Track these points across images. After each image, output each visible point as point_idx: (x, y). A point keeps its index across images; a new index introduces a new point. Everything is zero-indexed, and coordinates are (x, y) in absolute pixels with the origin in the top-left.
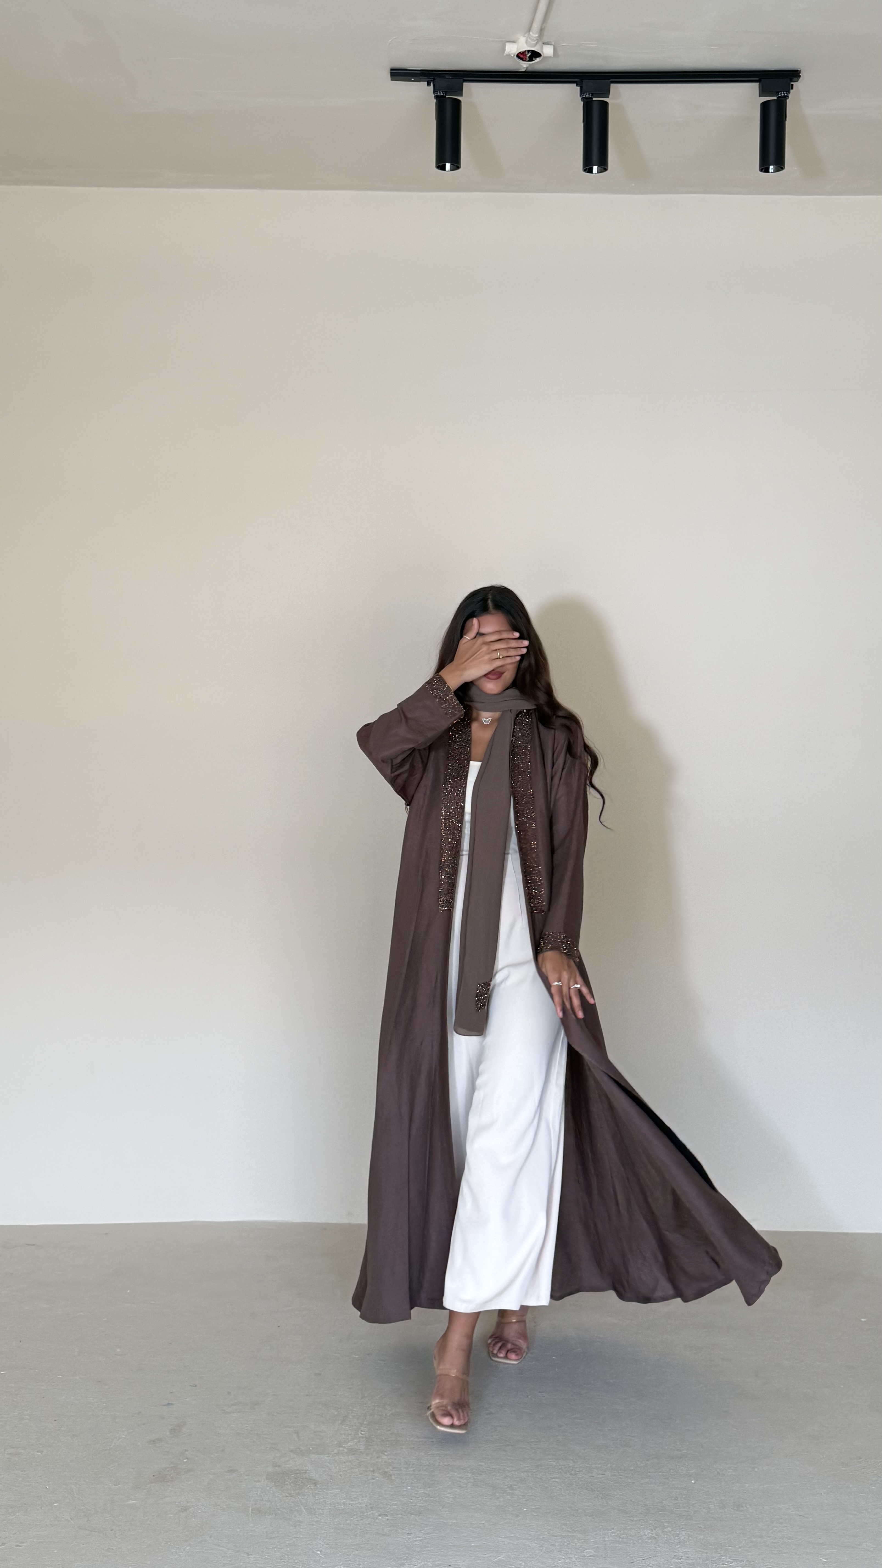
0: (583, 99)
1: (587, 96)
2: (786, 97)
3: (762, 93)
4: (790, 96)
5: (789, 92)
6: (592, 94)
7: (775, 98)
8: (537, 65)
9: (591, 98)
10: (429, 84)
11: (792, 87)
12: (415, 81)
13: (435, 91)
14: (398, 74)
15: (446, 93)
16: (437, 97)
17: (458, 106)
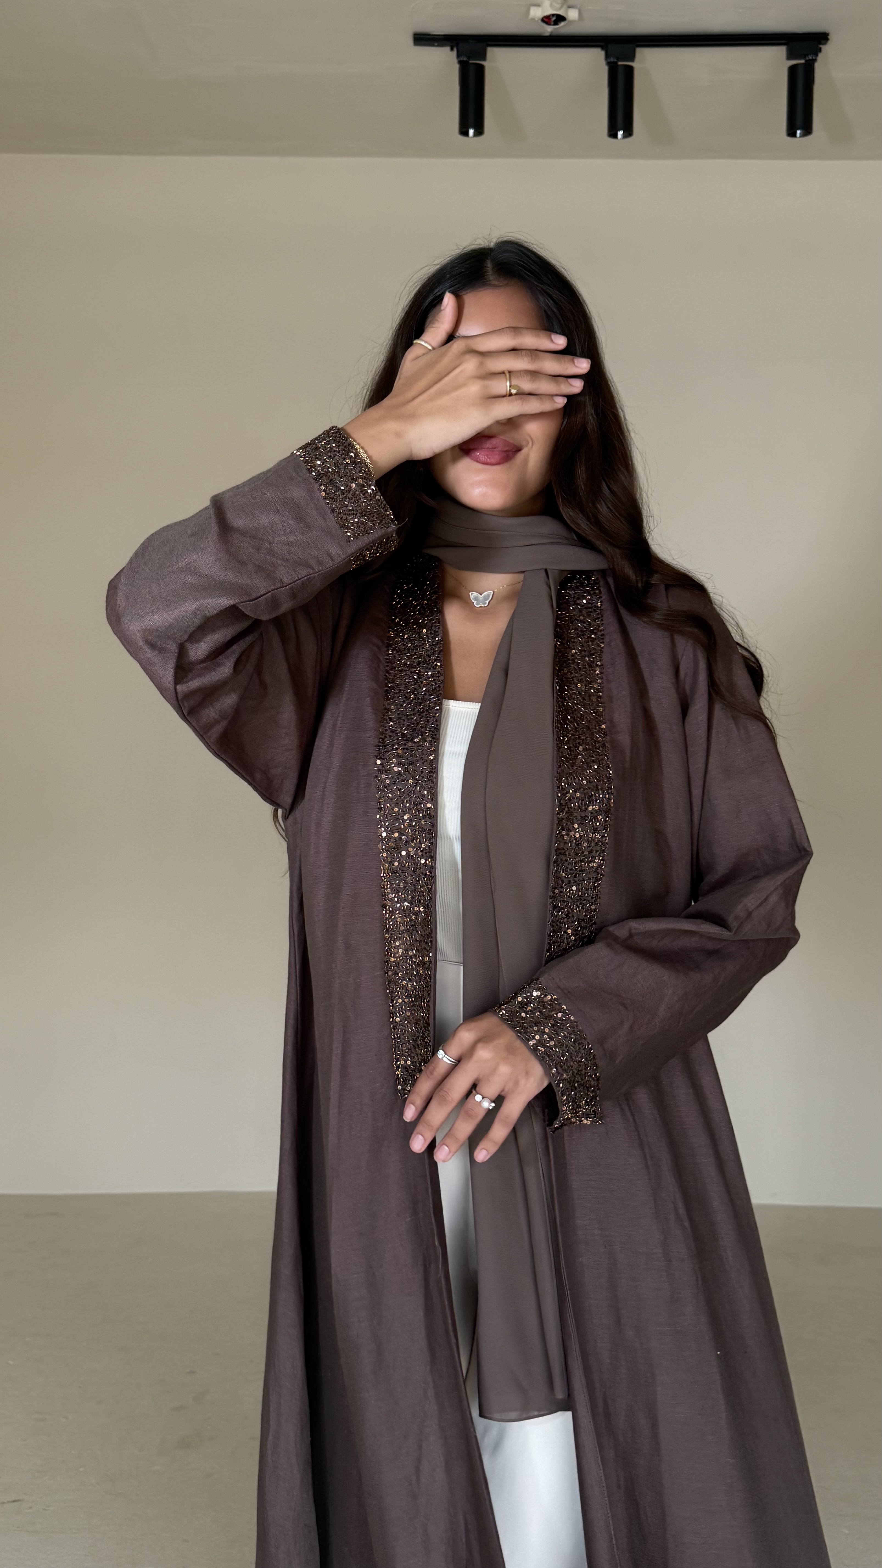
0: (608, 64)
1: (611, 60)
2: (814, 60)
3: (790, 57)
4: (818, 59)
5: (817, 55)
6: (617, 59)
7: (803, 61)
8: (562, 29)
9: (616, 63)
10: (452, 49)
11: (820, 50)
12: (438, 46)
13: (458, 56)
14: (422, 39)
15: (469, 58)
16: (460, 62)
17: (481, 70)
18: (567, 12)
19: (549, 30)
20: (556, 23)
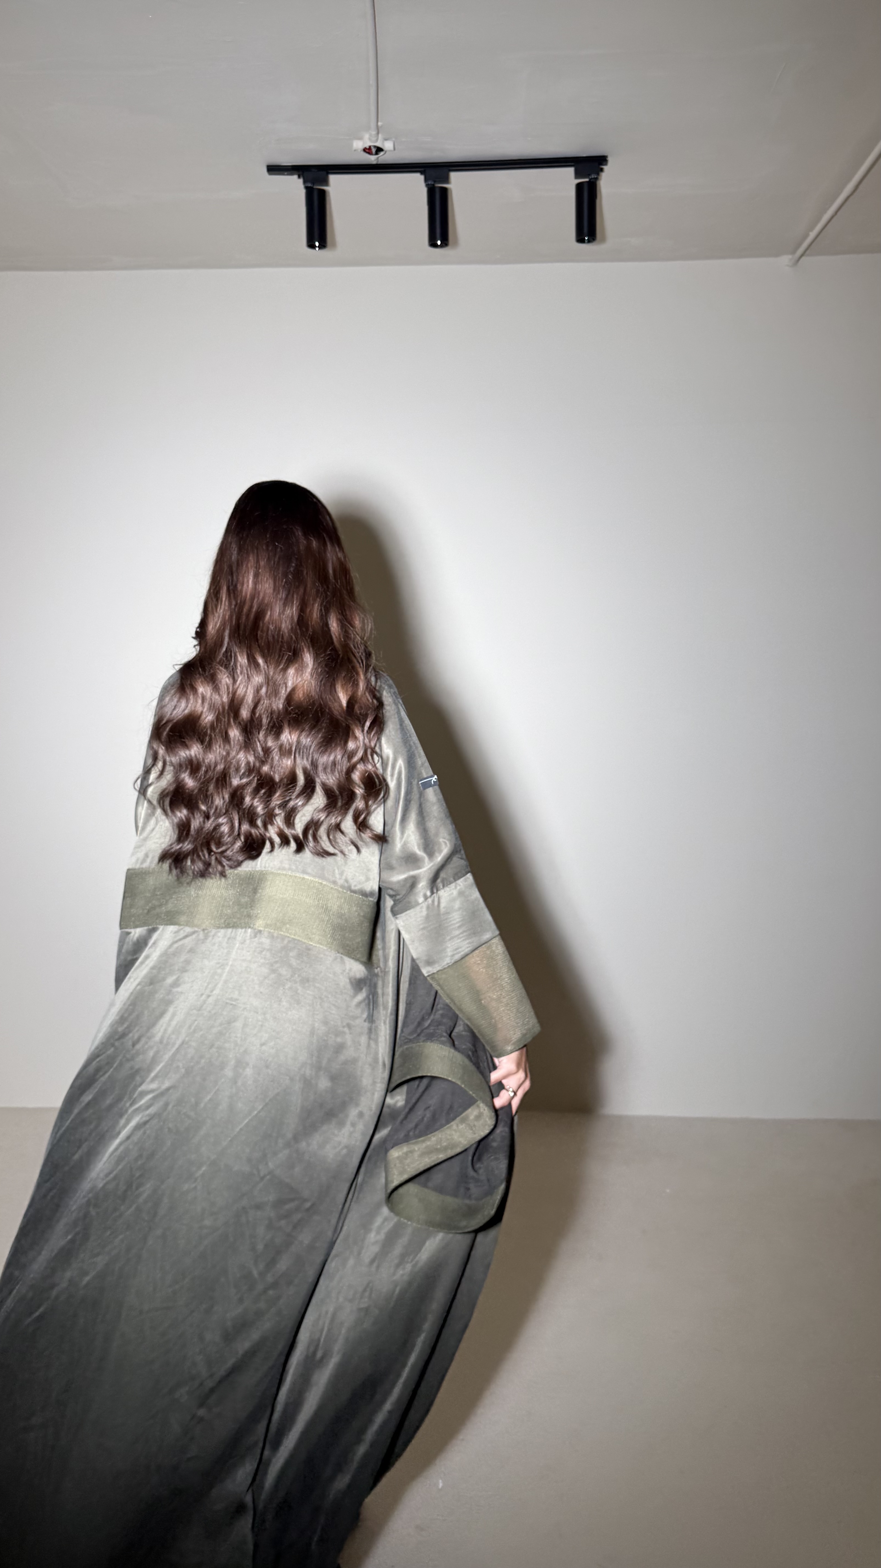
0: (427, 185)
1: (430, 183)
2: (597, 179)
3: (578, 175)
4: (599, 177)
5: (598, 174)
6: (435, 181)
7: (587, 180)
8: (382, 158)
9: (433, 185)
10: (299, 177)
11: (602, 170)
12: (288, 175)
13: (305, 182)
14: (273, 169)
15: (313, 184)
16: (307, 188)
17: (323, 195)
18: (384, 145)
19: (372, 159)
20: (377, 153)
